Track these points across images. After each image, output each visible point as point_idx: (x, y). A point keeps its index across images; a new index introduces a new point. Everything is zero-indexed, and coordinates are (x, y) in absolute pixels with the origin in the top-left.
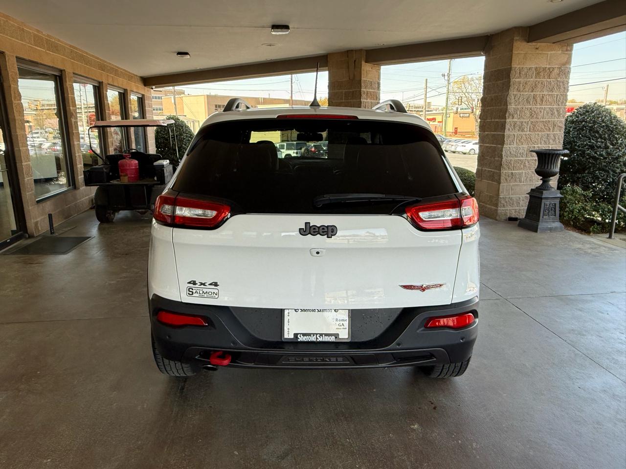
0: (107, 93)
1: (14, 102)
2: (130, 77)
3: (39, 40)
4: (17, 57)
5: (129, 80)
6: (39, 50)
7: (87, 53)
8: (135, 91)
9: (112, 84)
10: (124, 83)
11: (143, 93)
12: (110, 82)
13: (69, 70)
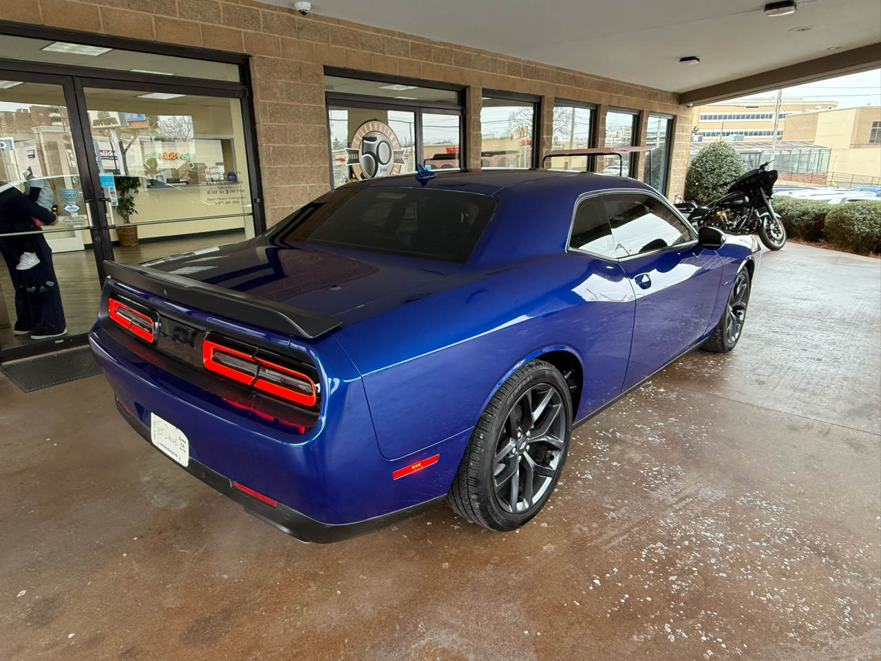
0: (607, 117)
1: (472, 133)
2: (652, 94)
3: (514, 68)
4: (483, 89)
5: (650, 99)
6: (513, 78)
7: (582, 73)
8: (658, 111)
9: (617, 105)
10: (637, 102)
11: (675, 114)
12: (614, 103)
13: (549, 95)
